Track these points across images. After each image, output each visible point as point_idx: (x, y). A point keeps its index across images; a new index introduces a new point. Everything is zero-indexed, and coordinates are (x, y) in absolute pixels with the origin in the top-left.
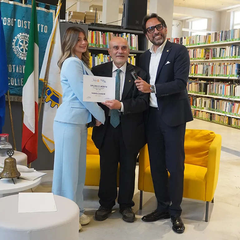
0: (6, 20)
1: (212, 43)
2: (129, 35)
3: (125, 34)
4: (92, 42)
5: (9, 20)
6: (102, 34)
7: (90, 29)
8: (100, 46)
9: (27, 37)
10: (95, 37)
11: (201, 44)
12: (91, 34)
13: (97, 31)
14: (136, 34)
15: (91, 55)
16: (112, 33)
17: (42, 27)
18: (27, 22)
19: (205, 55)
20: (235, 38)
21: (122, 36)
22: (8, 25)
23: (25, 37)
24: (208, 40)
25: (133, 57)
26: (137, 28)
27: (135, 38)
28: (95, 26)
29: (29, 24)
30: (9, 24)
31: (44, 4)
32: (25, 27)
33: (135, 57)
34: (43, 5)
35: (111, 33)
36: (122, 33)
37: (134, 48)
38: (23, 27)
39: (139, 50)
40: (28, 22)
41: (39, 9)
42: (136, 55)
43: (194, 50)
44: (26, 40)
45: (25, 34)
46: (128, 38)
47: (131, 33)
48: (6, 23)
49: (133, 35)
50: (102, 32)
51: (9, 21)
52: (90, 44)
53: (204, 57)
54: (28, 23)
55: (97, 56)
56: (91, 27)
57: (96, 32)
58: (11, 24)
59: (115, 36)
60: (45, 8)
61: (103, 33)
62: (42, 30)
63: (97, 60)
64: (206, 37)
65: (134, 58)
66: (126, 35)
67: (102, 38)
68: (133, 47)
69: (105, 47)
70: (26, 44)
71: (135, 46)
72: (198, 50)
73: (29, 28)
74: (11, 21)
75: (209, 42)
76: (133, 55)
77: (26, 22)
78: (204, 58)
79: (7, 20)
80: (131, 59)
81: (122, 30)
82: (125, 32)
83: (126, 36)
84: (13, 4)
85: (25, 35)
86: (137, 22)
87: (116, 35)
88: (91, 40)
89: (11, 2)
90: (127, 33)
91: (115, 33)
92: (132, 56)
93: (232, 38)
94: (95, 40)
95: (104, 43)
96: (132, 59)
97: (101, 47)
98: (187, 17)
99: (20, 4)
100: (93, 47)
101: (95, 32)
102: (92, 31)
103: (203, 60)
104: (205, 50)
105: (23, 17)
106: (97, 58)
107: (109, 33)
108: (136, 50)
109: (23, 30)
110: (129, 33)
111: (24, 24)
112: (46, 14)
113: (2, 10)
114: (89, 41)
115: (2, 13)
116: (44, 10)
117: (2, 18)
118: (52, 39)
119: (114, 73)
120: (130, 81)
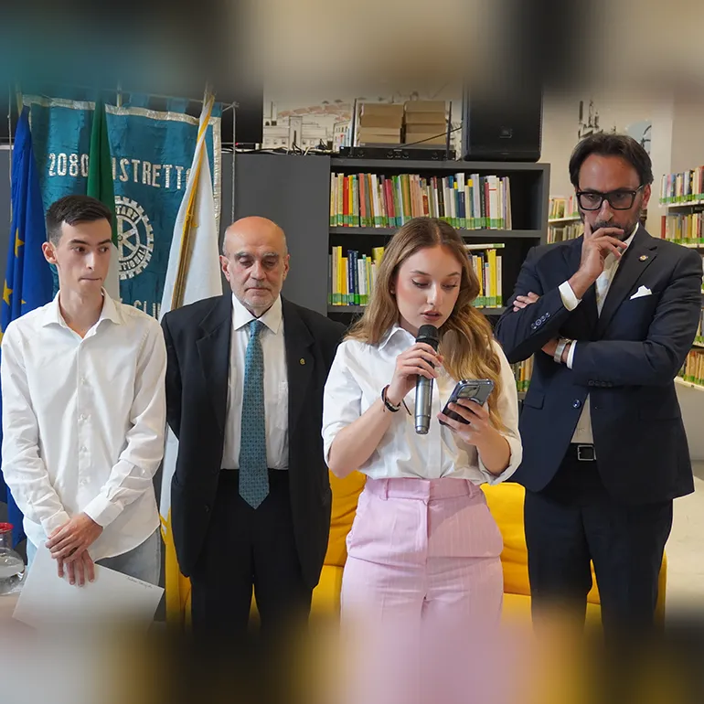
0: (64, 162)
2: (475, 178)
3: (461, 176)
4: (345, 210)
5: (74, 159)
6: (380, 183)
7: (336, 170)
8: (374, 223)
9: (127, 207)
10: (355, 194)
12: (341, 185)
13: (361, 175)
14: (500, 174)
15: (344, 255)
16: (417, 177)
17: (179, 173)
18: (130, 161)
21: (450, 186)
22: (71, 174)
23: (121, 209)
25: (492, 255)
26: (506, 153)
27: (498, 189)
28: (355, 157)
29: (136, 168)
30: (74, 172)
32: (121, 177)
33: (499, 252)
34: (180, 103)
35: (412, 177)
36: (451, 173)
37: (496, 223)
38: (118, 178)
39: (513, 228)
40: (133, 161)
41: (168, 119)
42: (503, 245)
44: (126, 219)
45: (122, 199)
46: (471, 189)
47: (483, 173)
48: (64, 170)
49: (492, 180)
50: (383, 177)
51: (74, 163)
52: (340, 218)
54: (132, 165)
55: (364, 256)
56: (341, 162)
57: (358, 178)
58: (80, 172)
59: (428, 184)
60: (186, 113)
61: (386, 178)
62: (179, 183)
63: (365, 271)
65: (497, 255)
66: (466, 179)
67: (382, 194)
68: (491, 217)
69: (392, 223)
70: (124, 232)
71: (499, 214)
73: (136, 181)
74: (79, 163)
76: (491, 246)
77: (127, 163)
79: (68, 159)
80: (486, 260)
81: (448, 165)
82: (461, 171)
83: (466, 184)
84: (85, 111)
85: (121, 202)
86: (506, 132)
87: (432, 182)
88: (340, 203)
89: (79, 106)
90: (468, 174)
91: (426, 174)
92: (489, 249)
94: (356, 204)
95: (387, 212)
96: (489, 260)
97: (377, 226)
99: (106, 108)
100: (350, 225)
101: (354, 176)
102: (346, 176)
105: (116, 147)
106: (365, 262)
107: (405, 176)
108: (506, 228)
109: (117, 187)
110: (475, 171)
111: (120, 168)
112: (192, 132)
113: (53, 131)
114: (336, 209)
115: (53, 141)
116: (182, 120)
117: (53, 156)
118: (187, 214)
119: (239, 332)
120: (302, 361)
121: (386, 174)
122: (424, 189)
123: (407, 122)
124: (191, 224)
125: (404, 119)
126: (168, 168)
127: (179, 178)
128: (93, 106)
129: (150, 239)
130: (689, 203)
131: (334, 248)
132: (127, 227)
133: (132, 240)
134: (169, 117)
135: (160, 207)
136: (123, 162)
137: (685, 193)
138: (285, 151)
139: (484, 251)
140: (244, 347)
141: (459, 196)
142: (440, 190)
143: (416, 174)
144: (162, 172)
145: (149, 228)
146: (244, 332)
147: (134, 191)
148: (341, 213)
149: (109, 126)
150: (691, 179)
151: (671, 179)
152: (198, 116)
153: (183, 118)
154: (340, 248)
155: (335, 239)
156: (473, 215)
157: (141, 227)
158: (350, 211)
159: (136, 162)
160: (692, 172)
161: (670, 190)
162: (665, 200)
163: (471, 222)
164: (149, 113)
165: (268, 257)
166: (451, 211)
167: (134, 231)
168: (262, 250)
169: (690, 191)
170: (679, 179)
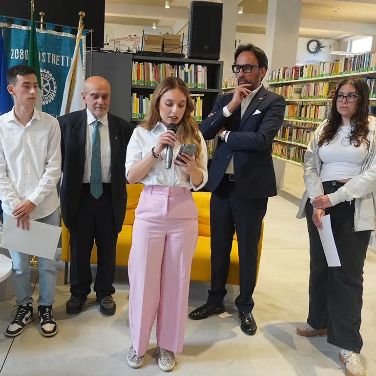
0: (18, 53)
1: (341, 73)
2: (193, 66)
3: (187, 65)
4: (138, 78)
5: (22, 52)
6: (153, 67)
7: (135, 60)
8: (150, 84)
9: (45, 74)
10: (142, 71)
11: (326, 75)
12: (137, 67)
13: (145, 63)
14: (203, 65)
15: (137, 97)
16: (169, 65)
17: (68, 59)
19: (329, 91)
20: (371, 67)
21: (182, 69)
22: (21, 58)
23: (42, 74)
24: (335, 70)
25: (198, 99)
26: (205, 56)
27: (202, 71)
28: (143, 55)
29: (49, 56)
31: (69, 27)
32: (43, 60)
34: (69, 29)
35: (166, 65)
36: (183, 64)
37: (201, 86)
38: (41, 61)
39: (208, 88)
40: (48, 53)
41: (63, 36)
42: (203, 95)
43: (315, 85)
44: (44, 78)
46: (191, 71)
47: (196, 64)
48: (18, 56)
49: (200, 67)
50: (154, 64)
51: (22, 54)
52: (136, 81)
53: (327, 95)
54: (48, 55)
55: (146, 98)
56: (137, 57)
57: (144, 64)
58: (25, 57)
59: (173, 68)
60: (71, 33)
61: (156, 65)
62: (68, 64)
63: (146, 104)
64: (332, 65)
65: (201, 99)
66: (189, 66)
67: (154, 71)
68: (199, 83)
70: (44, 84)
71: (202, 82)
72: (321, 84)
73: (49, 62)
74: (24, 53)
75: (337, 72)
76: (198, 95)
77: (45, 54)
78: (327, 97)
79: (19, 52)
80: (196, 101)
81: (181, 60)
82: (187, 63)
83: (189, 68)
84: (26, 30)
85: (43, 71)
86: (206, 47)
87: (175, 67)
88: (136, 75)
89: (24, 28)
90: (190, 64)
91: (173, 64)
93: (367, 67)
94: (143, 75)
95: (156, 79)
97: (152, 85)
98: (344, 34)
100: (140, 84)
101: (142, 63)
102: (139, 63)
103: (326, 99)
104: (330, 84)
105: (41, 47)
106: (146, 100)
107: (163, 64)
108: (204, 87)
109: (41, 65)
110: (193, 63)
111: (42, 56)
112: (73, 42)
113: (13, 39)
114: (134, 77)
115: (13, 43)
116: (69, 36)
117: (13, 50)
118: (71, 76)
119: (90, 126)
120: (116, 138)
121: (156, 63)
122: (172, 70)
123: (165, 43)
124: (73, 81)
125: (163, 42)
126: (63, 57)
127: (68, 62)
128: (30, 28)
129: (55, 87)
130: (278, 83)
131: (133, 94)
132: (45, 82)
133: (47, 88)
134: (63, 34)
135: (60, 74)
136: (44, 54)
137: (277, 78)
138: (113, 52)
139: (195, 97)
140: (92, 131)
141: (186, 73)
142: (178, 71)
143: (168, 63)
144: (60, 59)
145: (55, 83)
146: (92, 126)
147: (48, 66)
148: (136, 79)
149: (38, 38)
150: (279, 73)
151: (271, 73)
152: (76, 35)
153: (69, 35)
154: (136, 94)
155: (134, 90)
156: (191, 82)
157: (51, 82)
158: (140, 78)
159: (49, 54)
160: (279, 70)
161: (271, 77)
162: (268, 81)
163: (190, 85)
164: (55, 33)
165: (105, 95)
167: (48, 84)
168: (103, 92)
169: (278, 78)
170: (274, 72)
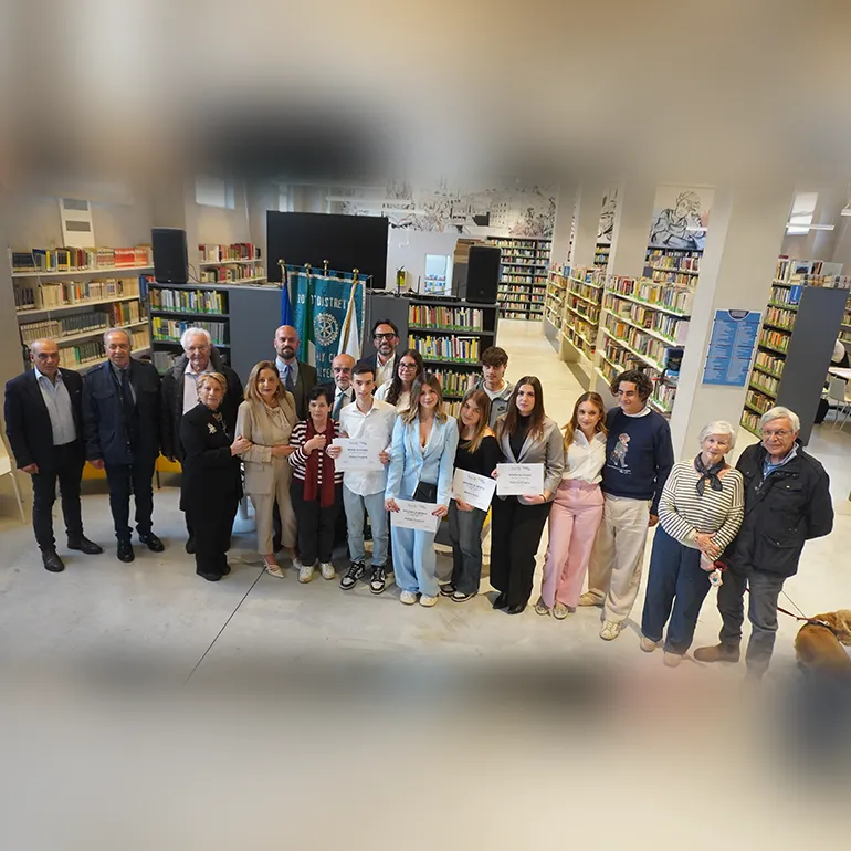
2: (468, 310)
3: (463, 309)
4: (415, 321)
6: (430, 310)
7: (412, 304)
8: (426, 326)
10: (419, 314)
12: (413, 310)
13: (422, 306)
14: (479, 309)
15: (414, 338)
16: (445, 308)
18: (329, 299)
21: (458, 313)
25: (474, 341)
26: (482, 300)
27: (478, 316)
28: (419, 299)
29: (331, 301)
32: (325, 305)
33: (477, 340)
35: (442, 308)
36: (459, 307)
37: (476, 328)
39: (483, 331)
42: (479, 338)
45: (325, 314)
46: (466, 314)
47: (472, 308)
48: (303, 301)
49: (476, 311)
52: (412, 324)
55: (422, 339)
57: (421, 308)
59: (449, 311)
63: (422, 345)
66: (465, 310)
67: (430, 314)
68: (474, 326)
69: (433, 326)
71: (477, 325)
78: (643, 326)
80: (471, 344)
81: (458, 304)
82: (463, 307)
83: (465, 312)
86: (482, 291)
87: (451, 311)
88: (413, 318)
90: (466, 308)
91: (449, 307)
92: (473, 339)
94: (419, 318)
95: (432, 322)
96: (473, 344)
97: (428, 327)
99: (319, 277)
100: (417, 327)
101: (419, 307)
102: (415, 306)
104: (646, 312)
106: (422, 342)
107: (440, 307)
108: (480, 330)
110: (469, 307)
111: (325, 302)
113: (299, 285)
114: (411, 320)
115: (299, 289)
117: (299, 295)
121: (432, 307)
122: (447, 313)
124: (348, 329)
126: (344, 301)
129: (337, 329)
131: (410, 335)
133: (329, 330)
134: (346, 280)
136: (326, 299)
138: (394, 294)
139: (471, 339)
141: (462, 317)
142: (454, 314)
145: (337, 325)
148: (413, 322)
154: (412, 335)
155: (410, 332)
156: (466, 325)
157: (333, 324)
158: (417, 321)
163: (466, 328)
166: (458, 323)
167: (331, 326)
